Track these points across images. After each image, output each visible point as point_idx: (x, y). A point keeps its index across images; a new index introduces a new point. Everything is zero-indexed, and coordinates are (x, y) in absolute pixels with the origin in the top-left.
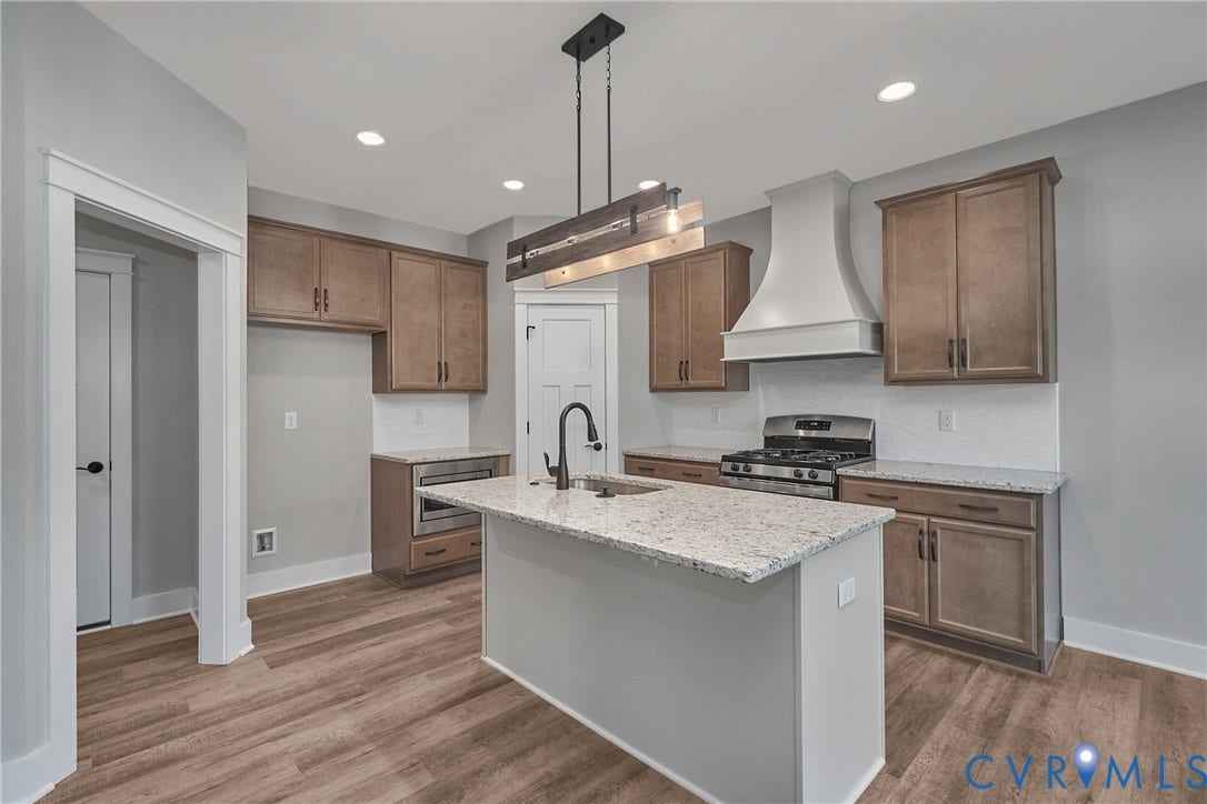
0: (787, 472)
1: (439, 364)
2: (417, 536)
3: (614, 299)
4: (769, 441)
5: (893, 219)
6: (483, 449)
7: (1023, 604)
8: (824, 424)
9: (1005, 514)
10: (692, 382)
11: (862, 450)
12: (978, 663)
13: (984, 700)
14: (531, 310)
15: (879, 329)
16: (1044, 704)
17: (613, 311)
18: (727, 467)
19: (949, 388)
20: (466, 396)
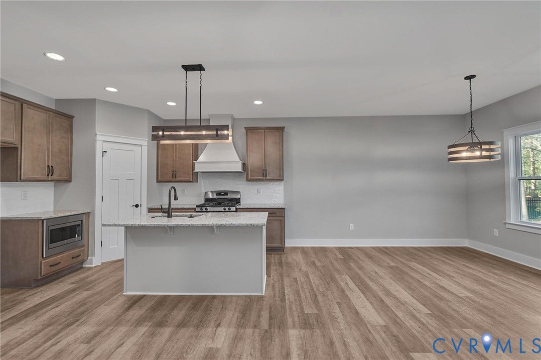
0: (222, 209)
1: (48, 166)
2: (46, 257)
3: (146, 143)
4: (206, 200)
5: (249, 134)
6: (70, 211)
7: (281, 235)
8: (226, 194)
9: (278, 214)
10: (178, 179)
11: (238, 201)
12: (271, 254)
13: (277, 260)
14: (104, 143)
15: (244, 164)
16: (287, 258)
17: (145, 149)
18: (198, 209)
19: (262, 183)
20: (52, 184)
